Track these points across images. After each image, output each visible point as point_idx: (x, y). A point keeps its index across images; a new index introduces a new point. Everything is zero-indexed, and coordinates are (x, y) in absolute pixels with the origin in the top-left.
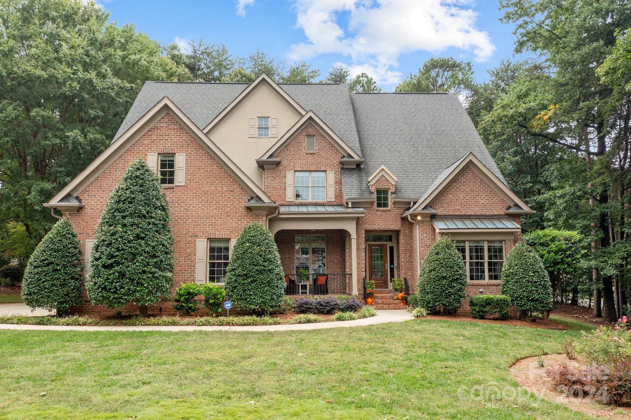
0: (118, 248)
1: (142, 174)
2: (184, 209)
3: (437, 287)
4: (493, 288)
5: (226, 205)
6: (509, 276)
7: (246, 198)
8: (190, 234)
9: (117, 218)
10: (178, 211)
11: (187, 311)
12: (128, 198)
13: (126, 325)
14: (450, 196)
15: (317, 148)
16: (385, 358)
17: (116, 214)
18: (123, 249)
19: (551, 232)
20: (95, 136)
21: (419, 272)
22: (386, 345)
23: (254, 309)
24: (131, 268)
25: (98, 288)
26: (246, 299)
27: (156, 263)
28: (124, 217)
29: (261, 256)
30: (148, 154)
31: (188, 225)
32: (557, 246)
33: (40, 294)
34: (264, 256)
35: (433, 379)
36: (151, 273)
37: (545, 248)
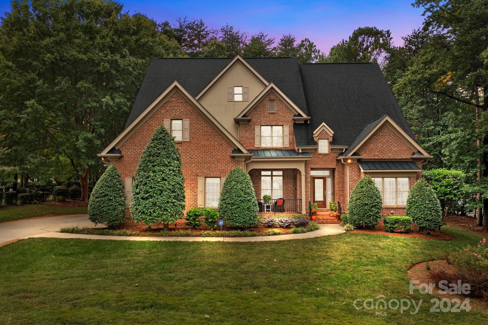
0: (151, 186)
1: (163, 137)
2: (189, 157)
3: (361, 211)
4: (400, 210)
5: (217, 154)
6: (412, 203)
7: (231, 150)
8: (194, 174)
9: (149, 167)
10: (185, 159)
11: (194, 226)
12: (156, 153)
13: (157, 236)
14: (372, 145)
15: (277, 109)
16: (328, 263)
17: (148, 164)
18: (154, 187)
19: (443, 171)
20: (120, 100)
21: (348, 199)
22: (328, 254)
23: (239, 226)
24: (160, 200)
25: (139, 212)
26: (233, 219)
27: (175, 196)
28: (154, 166)
29: (243, 190)
30: (164, 120)
31: (192, 168)
32: (447, 182)
33: (101, 215)
34: (245, 190)
35: (359, 279)
36: (172, 203)
37: (438, 183)
